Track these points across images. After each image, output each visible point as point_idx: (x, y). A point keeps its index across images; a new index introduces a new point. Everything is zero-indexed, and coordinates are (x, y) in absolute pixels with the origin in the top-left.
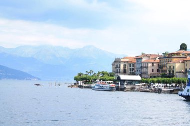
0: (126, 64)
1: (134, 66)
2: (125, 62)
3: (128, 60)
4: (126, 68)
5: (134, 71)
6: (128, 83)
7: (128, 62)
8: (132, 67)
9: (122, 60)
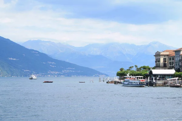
0: (166, 57)
1: (173, 59)
2: (165, 55)
3: (168, 53)
4: (166, 61)
5: (173, 65)
6: (160, 78)
7: (168, 55)
8: (171, 61)
9: (161, 54)
